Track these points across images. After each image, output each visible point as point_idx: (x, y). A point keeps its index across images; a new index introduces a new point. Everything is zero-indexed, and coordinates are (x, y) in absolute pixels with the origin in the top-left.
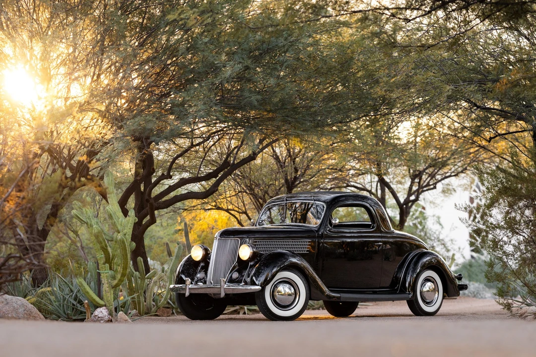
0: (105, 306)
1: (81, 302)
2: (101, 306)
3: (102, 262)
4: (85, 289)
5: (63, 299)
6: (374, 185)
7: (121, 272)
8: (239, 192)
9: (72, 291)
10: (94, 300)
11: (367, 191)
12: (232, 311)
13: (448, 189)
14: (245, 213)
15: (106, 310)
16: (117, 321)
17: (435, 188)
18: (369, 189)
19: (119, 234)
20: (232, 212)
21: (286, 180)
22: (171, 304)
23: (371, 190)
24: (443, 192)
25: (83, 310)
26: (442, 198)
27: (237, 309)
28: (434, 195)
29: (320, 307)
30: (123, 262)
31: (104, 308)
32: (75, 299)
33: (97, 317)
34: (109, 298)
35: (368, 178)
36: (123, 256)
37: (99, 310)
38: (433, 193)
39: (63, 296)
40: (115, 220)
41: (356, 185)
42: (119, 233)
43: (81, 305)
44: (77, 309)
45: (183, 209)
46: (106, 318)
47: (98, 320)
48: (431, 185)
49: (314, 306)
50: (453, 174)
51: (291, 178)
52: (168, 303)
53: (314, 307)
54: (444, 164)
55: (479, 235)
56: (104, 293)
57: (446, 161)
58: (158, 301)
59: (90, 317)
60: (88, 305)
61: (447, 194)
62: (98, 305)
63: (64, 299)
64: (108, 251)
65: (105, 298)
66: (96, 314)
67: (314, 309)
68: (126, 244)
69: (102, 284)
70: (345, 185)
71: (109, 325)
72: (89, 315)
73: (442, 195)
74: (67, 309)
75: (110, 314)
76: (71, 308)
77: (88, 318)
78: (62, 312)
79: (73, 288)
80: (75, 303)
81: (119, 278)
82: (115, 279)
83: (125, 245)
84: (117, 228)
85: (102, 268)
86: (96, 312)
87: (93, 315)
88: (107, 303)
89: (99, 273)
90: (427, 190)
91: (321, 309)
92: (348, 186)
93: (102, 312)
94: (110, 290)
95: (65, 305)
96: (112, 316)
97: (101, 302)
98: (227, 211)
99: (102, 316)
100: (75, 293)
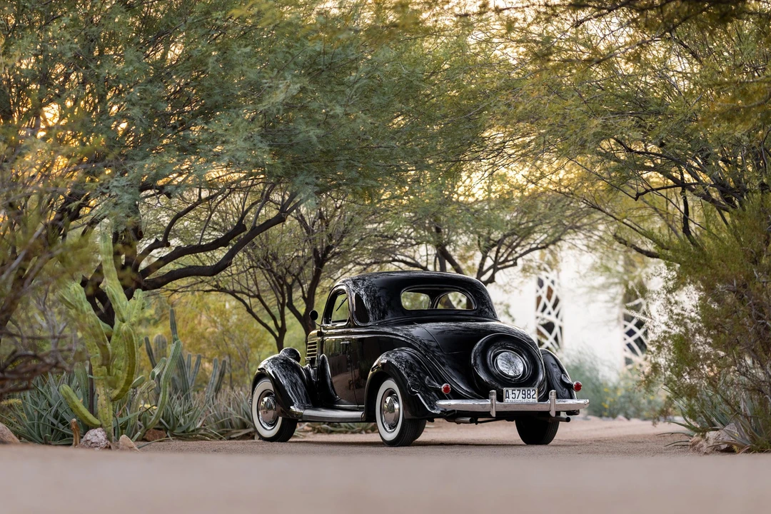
0: (101, 426)
1: (63, 422)
2: (95, 427)
3: (97, 364)
4: (73, 402)
5: (38, 417)
6: (432, 258)
7: (125, 378)
8: (251, 267)
9: (50, 405)
10: (86, 418)
11: (422, 267)
12: (243, 435)
13: (530, 267)
14: (258, 297)
15: (103, 433)
16: (117, 448)
17: (515, 264)
18: (424, 264)
19: (124, 324)
20: (239, 295)
21: (315, 251)
22: (164, 425)
23: (426, 267)
24: (524, 270)
25: (67, 431)
26: (521, 279)
27: (250, 432)
28: (511, 275)
29: (361, 430)
30: (128, 365)
31: (100, 429)
32: (56, 416)
33: (89, 443)
34: (107, 416)
35: (422, 249)
36: (129, 355)
37: (92, 432)
38: (509, 272)
39: (39, 412)
40: (119, 304)
41: (404, 258)
42: (124, 322)
43: (64, 424)
44: (58, 431)
45: (171, 290)
46: (103, 444)
47: (93, 445)
48: (511, 260)
49: (353, 428)
50: (539, 246)
51: (322, 249)
52: (160, 422)
53: (354, 430)
54: (529, 232)
55: (550, 331)
56: (99, 408)
57: (533, 227)
58: (148, 420)
59: (78, 442)
60: (76, 426)
61: (528, 274)
62: (90, 425)
63: (40, 416)
64: (107, 349)
65: (100, 415)
66: (88, 438)
67: (353, 433)
68: (134, 338)
69: (96, 395)
70: (391, 259)
71: (107, 452)
72: (78, 439)
73: (521, 274)
74: (44, 431)
75: (108, 438)
76: (49, 429)
77: (76, 444)
78: (36, 434)
79: (52, 401)
80: (55, 422)
81: (122, 386)
82: (116, 388)
83: (132, 340)
84: (122, 315)
85: (97, 372)
86: (89, 435)
87: (84, 439)
88: (103, 422)
89: (92, 379)
90: (502, 268)
91: (364, 432)
92: (394, 260)
93: (96, 435)
94: (108, 404)
95: (41, 426)
96: (111, 442)
97: (96, 422)
98: (233, 293)
99: (97, 441)
100: (55, 408)
